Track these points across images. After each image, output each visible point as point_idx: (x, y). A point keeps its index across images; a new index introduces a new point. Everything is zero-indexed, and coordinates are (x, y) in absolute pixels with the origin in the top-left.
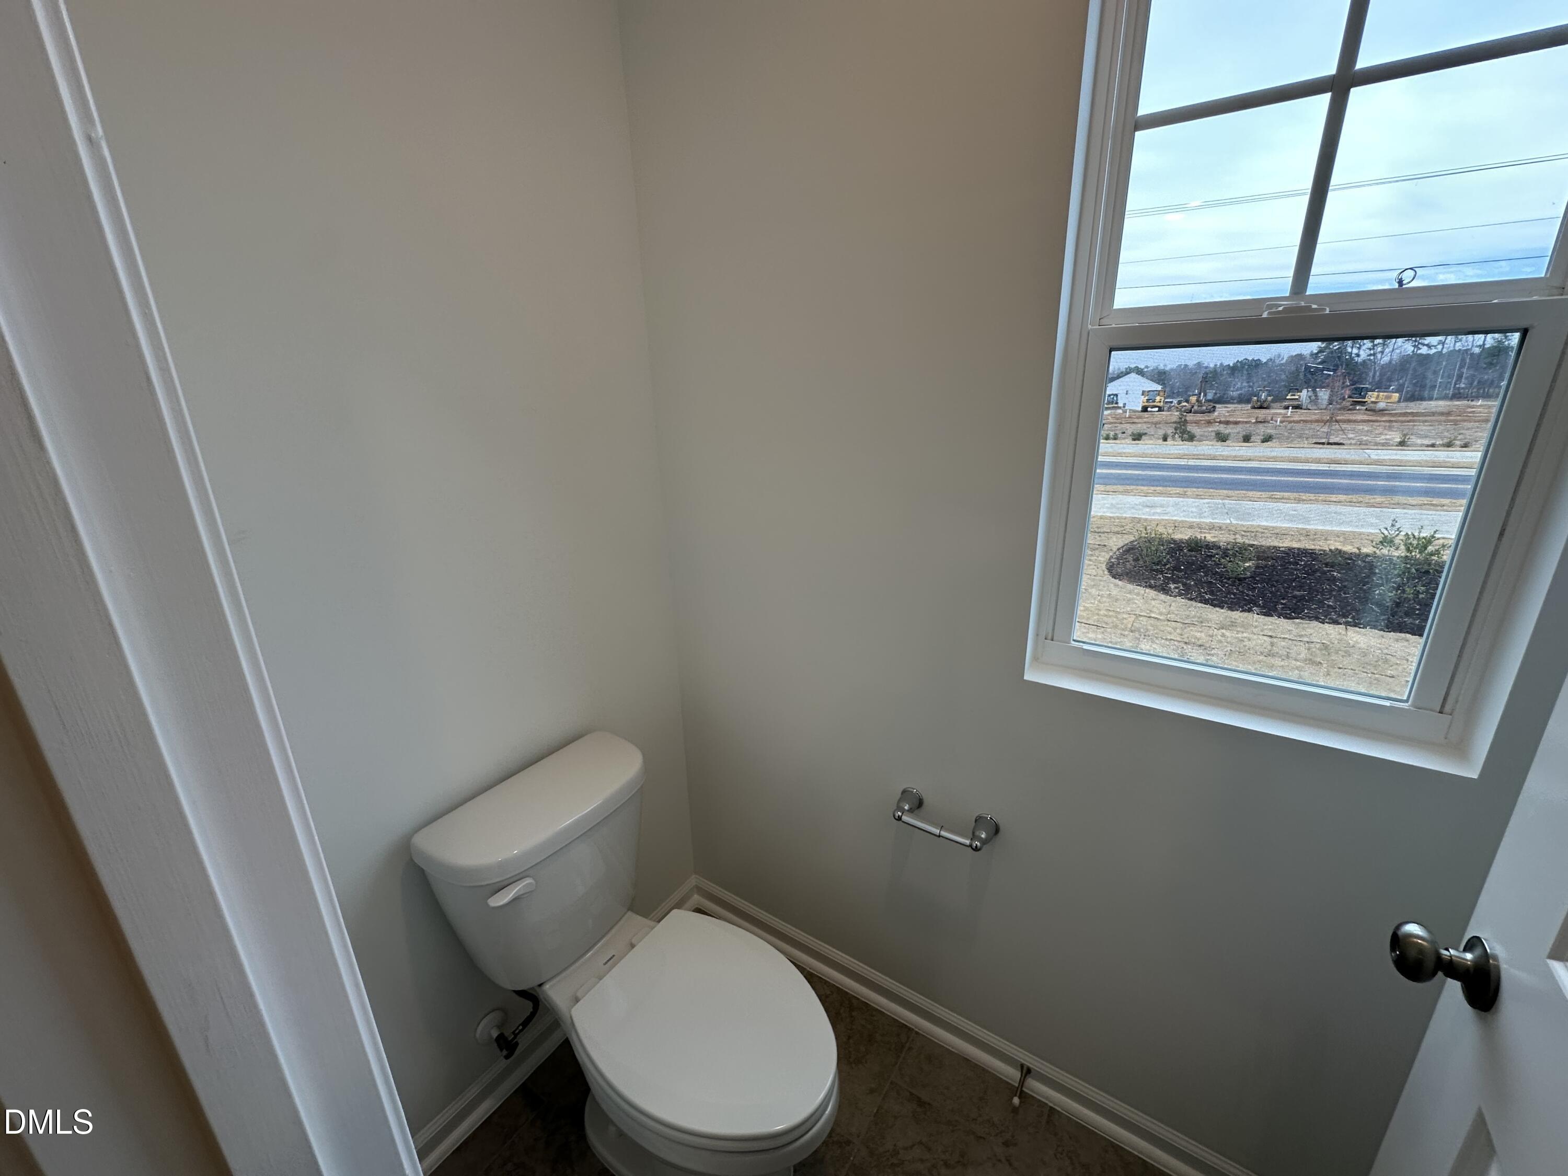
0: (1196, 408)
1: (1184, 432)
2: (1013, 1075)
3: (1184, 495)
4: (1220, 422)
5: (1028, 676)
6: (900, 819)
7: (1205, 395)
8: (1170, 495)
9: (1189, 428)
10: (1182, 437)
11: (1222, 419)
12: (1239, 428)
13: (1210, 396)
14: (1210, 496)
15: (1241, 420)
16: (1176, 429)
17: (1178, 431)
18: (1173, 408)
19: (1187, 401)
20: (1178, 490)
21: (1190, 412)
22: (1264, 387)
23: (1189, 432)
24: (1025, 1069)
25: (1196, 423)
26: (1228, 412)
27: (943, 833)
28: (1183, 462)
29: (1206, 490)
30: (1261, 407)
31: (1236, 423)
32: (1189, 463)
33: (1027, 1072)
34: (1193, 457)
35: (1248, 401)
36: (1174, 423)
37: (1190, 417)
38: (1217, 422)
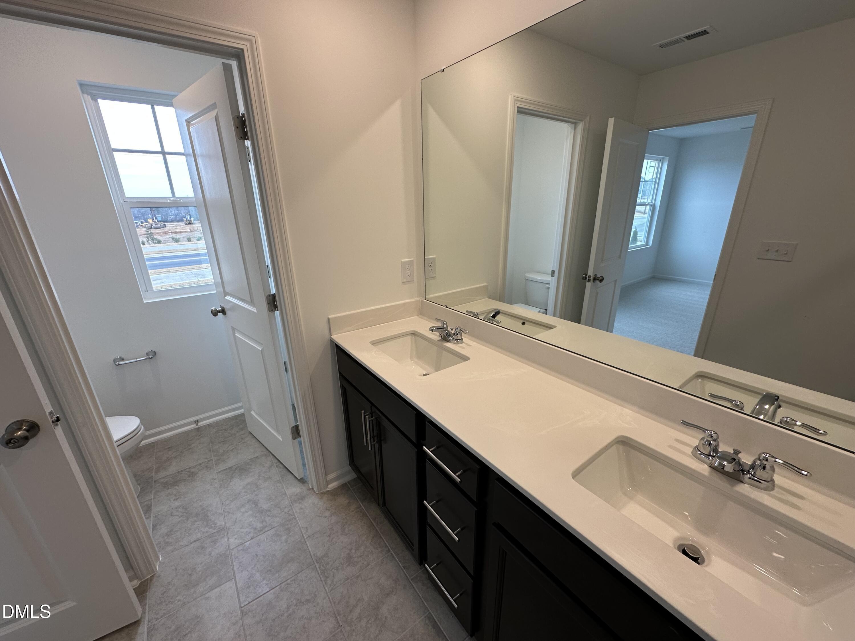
0: (154, 225)
1: (153, 239)
2: (193, 426)
3: (169, 272)
4: (172, 233)
5: (145, 302)
6: (118, 364)
7: (156, 218)
8: (162, 273)
9: (156, 236)
10: (154, 242)
11: (172, 231)
12: (183, 235)
13: (159, 218)
14: (183, 270)
15: (183, 231)
16: (148, 238)
17: (149, 239)
18: (139, 226)
19: (147, 222)
20: (165, 270)
21: (152, 228)
22: (187, 213)
23: (156, 239)
24: (196, 421)
25: (158, 234)
26: (174, 227)
27: (138, 360)
28: (160, 255)
29: (179, 267)
30: (190, 224)
31: (181, 232)
32: (164, 256)
33: (197, 422)
34: (165, 252)
35: (182, 220)
36: (144, 235)
37: (153, 231)
38: (170, 233)
